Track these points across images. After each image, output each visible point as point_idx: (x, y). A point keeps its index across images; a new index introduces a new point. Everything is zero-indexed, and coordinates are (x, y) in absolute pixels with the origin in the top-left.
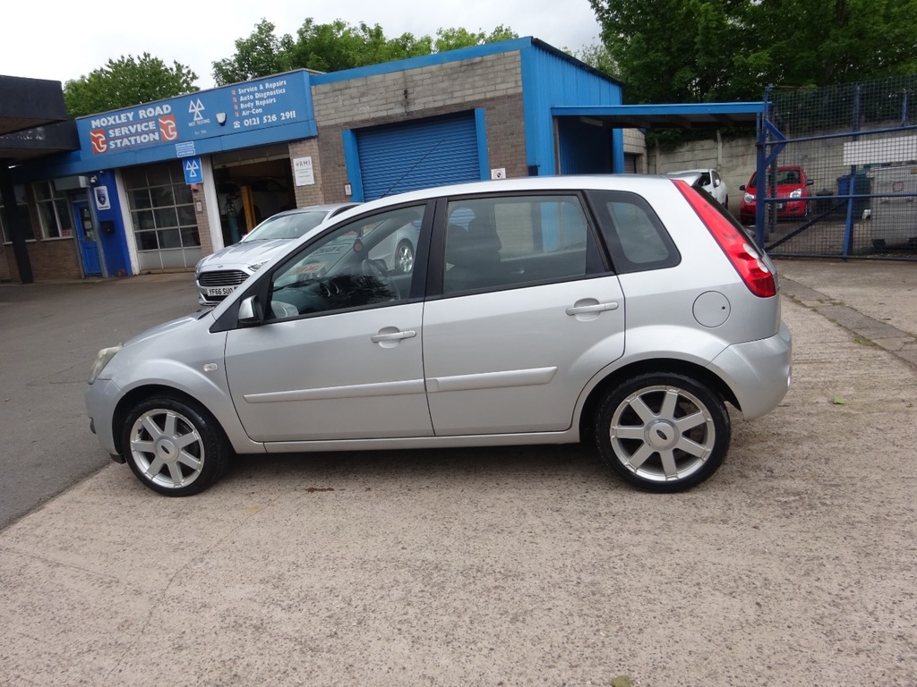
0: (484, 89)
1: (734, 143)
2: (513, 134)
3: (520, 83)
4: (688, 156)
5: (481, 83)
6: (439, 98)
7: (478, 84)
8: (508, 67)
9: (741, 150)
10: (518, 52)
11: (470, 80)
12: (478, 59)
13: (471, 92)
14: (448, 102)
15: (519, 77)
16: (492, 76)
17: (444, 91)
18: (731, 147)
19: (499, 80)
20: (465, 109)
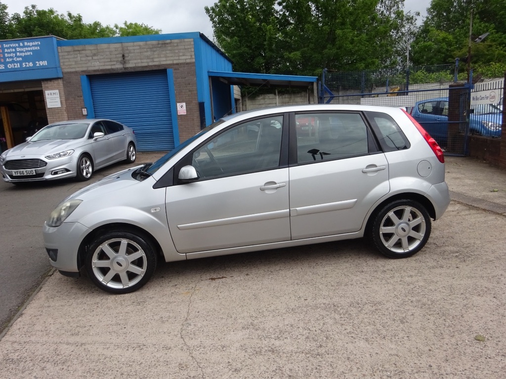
0: (172, 58)
1: (284, 96)
2: (189, 84)
3: (193, 57)
4: (262, 101)
5: (171, 55)
6: (145, 61)
7: (168, 55)
8: (186, 47)
9: (287, 100)
10: (192, 40)
11: (164, 52)
12: (168, 41)
13: (164, 59)
14: (151, 64)
15: (193, 54)
16: (177, 51)
17: (148, 57)
18: (282, 98)
19: (181, 54)
20: (161, 68)
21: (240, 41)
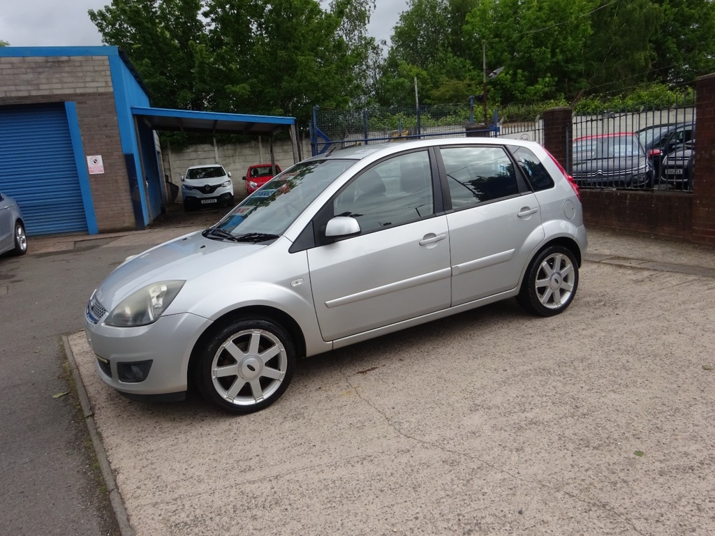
0: (73, 85)
1: (225, 147)
2: (106, 126)
3: (110, 84)
4: (193, 155)
5: (70, 80)
6: (23, 88)
7: (65, 80)
8: (96, 69)
9: (231, 152)
10: (106, 58)
11: (58, 76)
12: (64, 58)
13: (59, 86)
14: (34, 93)
15: (109, 79)
16: (80, 74)
17: (29, 83)
18: (223, 150)
19: (88, 79)
20: (53, 100)
21: (153, 65)
